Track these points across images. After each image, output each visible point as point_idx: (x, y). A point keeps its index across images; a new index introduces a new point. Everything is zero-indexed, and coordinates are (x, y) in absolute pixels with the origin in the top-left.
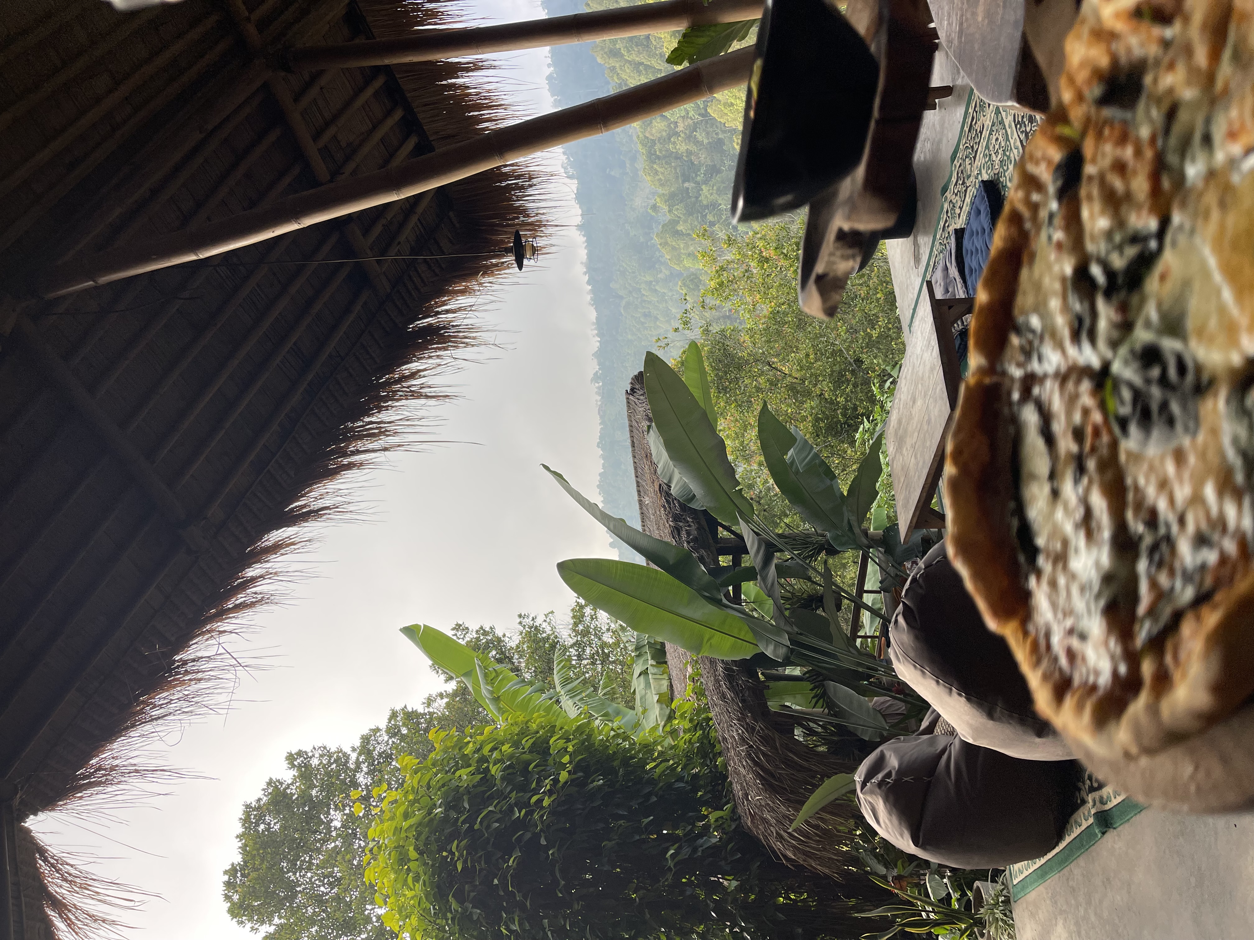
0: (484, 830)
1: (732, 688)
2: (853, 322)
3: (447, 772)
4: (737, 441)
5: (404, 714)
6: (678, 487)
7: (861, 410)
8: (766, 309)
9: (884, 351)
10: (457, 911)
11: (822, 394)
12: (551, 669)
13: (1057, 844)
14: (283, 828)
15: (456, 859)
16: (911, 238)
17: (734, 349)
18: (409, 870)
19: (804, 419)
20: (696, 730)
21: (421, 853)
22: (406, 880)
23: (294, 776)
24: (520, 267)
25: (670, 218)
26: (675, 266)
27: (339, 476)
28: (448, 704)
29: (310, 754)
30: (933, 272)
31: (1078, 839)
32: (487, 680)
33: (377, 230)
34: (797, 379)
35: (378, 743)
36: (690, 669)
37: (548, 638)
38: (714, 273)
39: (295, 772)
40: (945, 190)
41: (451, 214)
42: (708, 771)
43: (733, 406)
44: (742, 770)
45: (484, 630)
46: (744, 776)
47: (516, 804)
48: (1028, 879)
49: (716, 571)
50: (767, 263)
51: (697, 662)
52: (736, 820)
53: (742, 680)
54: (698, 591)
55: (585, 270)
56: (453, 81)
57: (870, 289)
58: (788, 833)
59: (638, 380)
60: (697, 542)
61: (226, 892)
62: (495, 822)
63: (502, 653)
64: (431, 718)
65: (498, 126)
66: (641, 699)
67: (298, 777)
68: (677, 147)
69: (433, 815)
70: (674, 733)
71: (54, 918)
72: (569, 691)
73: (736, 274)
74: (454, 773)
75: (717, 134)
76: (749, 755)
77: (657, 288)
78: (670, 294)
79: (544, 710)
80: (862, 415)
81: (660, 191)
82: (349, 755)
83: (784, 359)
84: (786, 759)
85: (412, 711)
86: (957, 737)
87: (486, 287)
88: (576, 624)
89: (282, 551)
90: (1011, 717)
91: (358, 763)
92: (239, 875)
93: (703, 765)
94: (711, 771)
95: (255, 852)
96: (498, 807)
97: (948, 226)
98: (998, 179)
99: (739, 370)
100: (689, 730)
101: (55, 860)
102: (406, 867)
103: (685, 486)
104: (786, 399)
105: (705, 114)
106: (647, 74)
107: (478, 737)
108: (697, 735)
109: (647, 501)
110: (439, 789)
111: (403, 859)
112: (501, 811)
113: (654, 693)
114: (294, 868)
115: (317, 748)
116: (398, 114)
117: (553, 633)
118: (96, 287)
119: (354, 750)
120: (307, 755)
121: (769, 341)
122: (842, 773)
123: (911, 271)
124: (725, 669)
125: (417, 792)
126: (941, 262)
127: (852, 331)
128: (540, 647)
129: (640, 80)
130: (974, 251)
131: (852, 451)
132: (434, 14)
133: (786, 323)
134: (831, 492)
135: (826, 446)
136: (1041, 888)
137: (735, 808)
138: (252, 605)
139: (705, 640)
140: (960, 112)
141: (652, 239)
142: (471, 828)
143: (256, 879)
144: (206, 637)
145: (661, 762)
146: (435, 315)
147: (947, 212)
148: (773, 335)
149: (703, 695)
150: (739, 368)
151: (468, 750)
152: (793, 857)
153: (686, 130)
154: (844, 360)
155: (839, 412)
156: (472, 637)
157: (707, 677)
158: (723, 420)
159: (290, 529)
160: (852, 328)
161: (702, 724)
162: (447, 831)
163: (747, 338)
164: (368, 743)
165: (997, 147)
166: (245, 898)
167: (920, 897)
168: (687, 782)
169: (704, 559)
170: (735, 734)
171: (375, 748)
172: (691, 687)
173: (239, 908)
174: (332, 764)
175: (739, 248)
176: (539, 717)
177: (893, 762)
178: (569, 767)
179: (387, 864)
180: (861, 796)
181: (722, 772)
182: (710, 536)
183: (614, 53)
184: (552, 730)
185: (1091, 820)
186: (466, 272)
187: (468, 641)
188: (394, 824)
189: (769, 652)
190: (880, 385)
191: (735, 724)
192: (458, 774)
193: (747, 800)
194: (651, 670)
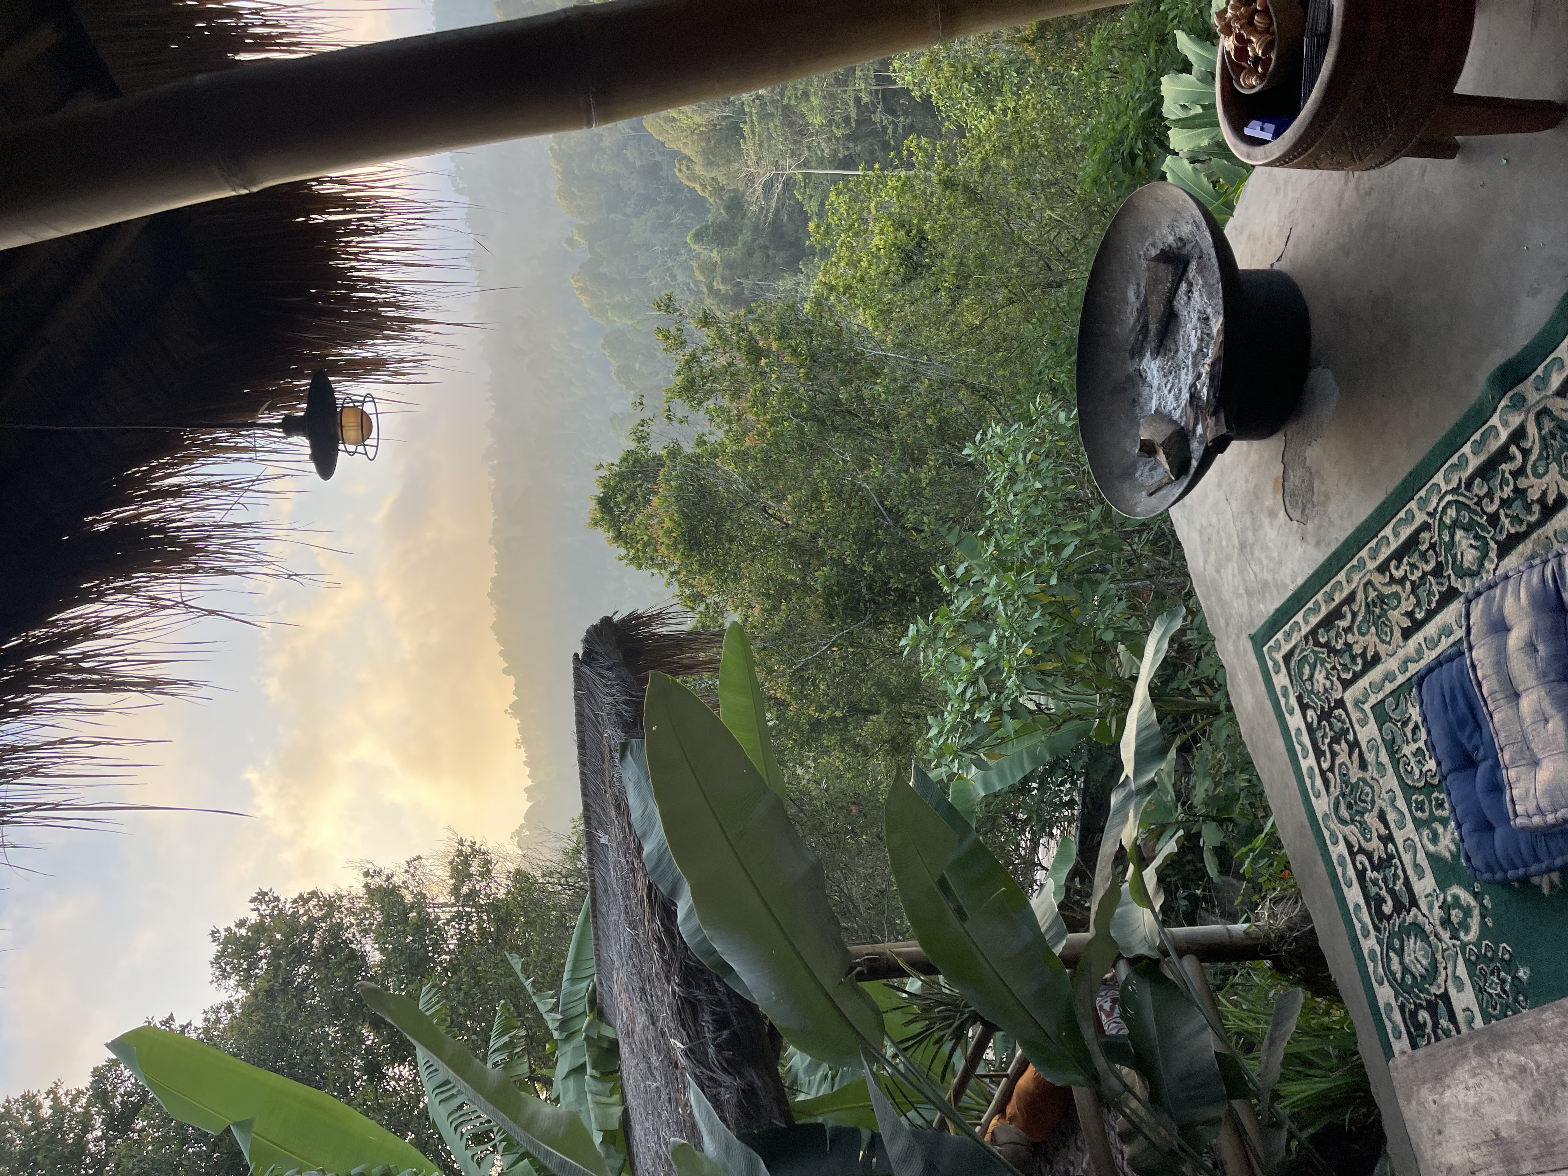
25: (590, 256)
68: (602, 167)
75: (653, 155)
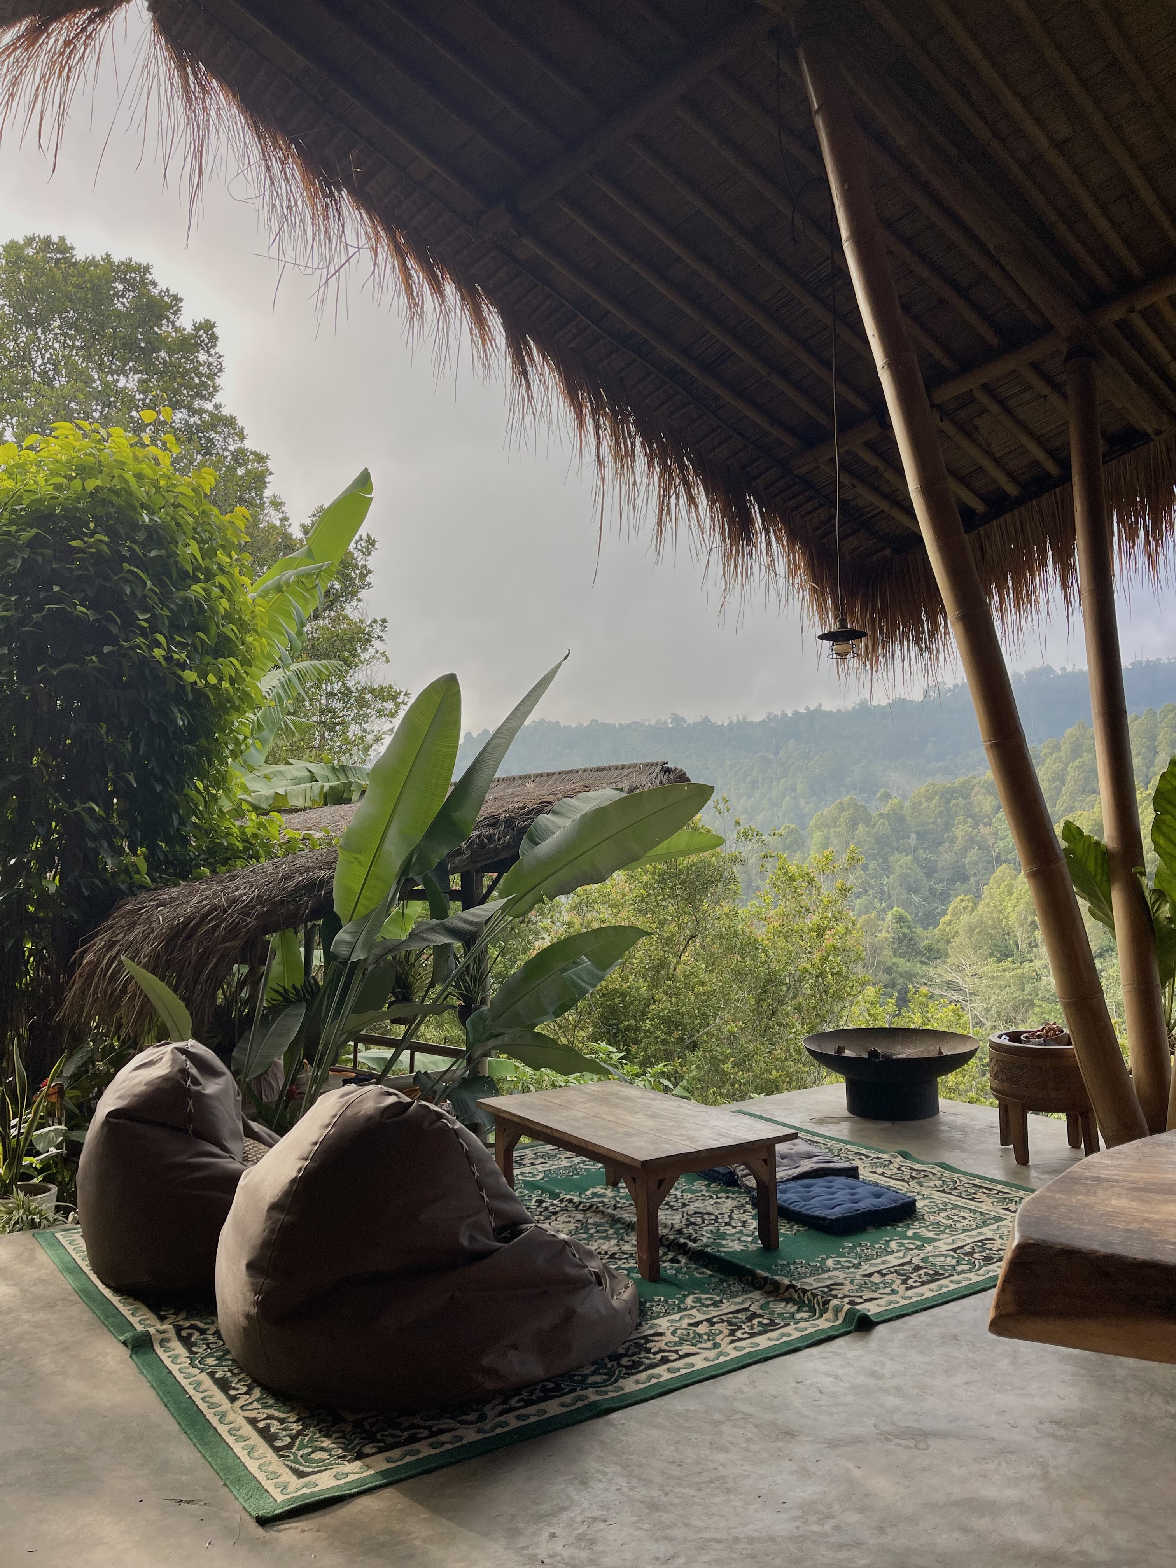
0: (121, 575)
1: (298, 888)
2: (743, 1041)
3: (194, 529)
4: (597, 895)
5: (262, 471)
6: (547, 823)
7: (633, 1048)
8: (761, 933)
9: (706, 1078)
10: (19, 539)
11: (655, 1001)
12: (317, 657)
13: (108, 1286)
14: (118, 315)
15: (86, 539)
16: (846, 1113)
17: (712, 894)
18: (71, 479)
19: (625, 979)
20: (243, 841)
21: (92, 495)
22: (58, 474)
23: (184, 329)
24: (823, 637)
25: (874, 815)
26: (813, 821)
27: (568, 403)
28: (274, 527)
29: (212, 351)
30: (807, 1140)
31: (115, 1311)
32: (303, 576)
33: (872, 460)
34: (674, 970)
35: (225, 438)
36: (318, 835)
37: (355, 656)
38: (806, 870)
39: (189, 329)
40: (905, 1155)
41: (888, 551)
42: (193, 856)
43: (643, 891)
44: (195, 900)
45: (366, 575)
46: (188, 902)
47: (154, 616)
48: (62, 1250)
49: (443, 872)
50: (818, 936)
51: (330, 844)
52: (131, 890)
53: (308, 901)
54: (418, 848)
55: (812, 709)
56: (1050, 558)
57: (782, 1062)
58: (118, 954)
59: (680, 777)
60: (479, 847)
61: (37, 239)
62: (132, 590)
63: (337, 597)
64: (256, 506)
65: (994, 611)
66: (280, 772)
67: (183, 335)
68: (960, 826)
69: (140, 510)
70: (238, 813)
71: (17, 28)
72: (290, 680)
73: (804, 897)
74: (194, 538)
75: (975, 875)
76: (214, 908)
77: (788, 798)
78: (779, 814)
79: (269, 653)
80: (628, 1050)
81: (907, 804)
82: (211, 401)
83: (699, 954)
84: (210, 953)
85: (265, 483)
86: (244, 1167)
87: (798, 592)
88: (372, 691)
89: (475, 330)
90: (272, 1231)
91: (200, 412)
92: (59, 256)
93: (199, 848)
94: (192, 860)
95: (88, 277)
96: (150, 594)
97: (861, 1159)
98: (918, 1220)
99: (686, 900)
100: (243, 833)
101: (91, 33)
102: (74, 474)
103: (549, 833)
104: (650, 956)
105: (999, 861)
106: (1050, 789)
107: (237, 570)
108: (238, 844)
109: (530, 785)
110: (173, 519)
111: (84, 471)
112: (145, 596)
113: (288, 788)
114: (67, 324)
115: (220, 360)
116: (1012, 490)
117: (361, 662)
118: (811, 111)
119: (217, 407)
120: (212, 347)
121: (721, 937)
122: (193, 1022)
123: (807, 1113)
124: (322, 881)
125: (169, 491)
126: (818, 1150)
127: (732, 1039)
128: (345, 645)
129: (1043, 781)
130: (832, 1190)
131: (584, 1037)
132: (1132, 536)
133: (743, 959)
134: (540, 1013)
135: (590, 1006)
136: (52, 1267)
137: (147, 889)
138: (409, 291)
139: (356, 855)
140: (998, 1174)
141: (848, 792)
142: (124, 559)
143: (53, 277)
144: (370, 230)
145: (204, 798)
146: (764, 528)
147: (878, 1158)
148: (729, 942)
149: (288, 852)
150: (689, 900)
151: (221, 556)
152: (85, 961)
153: (981, 837)
154: (697, 1028)
155: (633, 1022)
156: (359, 559)
157: (311, 858)
158: (624, 878)
159: (504, 340)
160: (735, 1039)
161: (252, 849)
162: (119, 527)
163: (726, 910)
164: (226, 425)
165: (956, 1218)
166: (30, 263)
167: (38, 1117)
168: (179, 830)
169: (458, 856)
170: (241, 891)
171: (219, 433)
172: (297, 837)
173: (16, 255)
174: (200, 379)
175: (836, 901)
176: (262, 645)
177: (211, 1087)
178: (201, 683)
179: (79, 451)
180: (170, 1047)
181: (191, 873)
182: (487, 863)
183: (1076, 750)
184: (247, 663)
185: (140, 1328)
186: (817, 568)
187: (353, 554)
188: (130, 461)
189: (341, 935)
190: (664, 1072)
191: (253, 892)
192: (193, 543)
193: (158, 906)
194: (316, 786)
